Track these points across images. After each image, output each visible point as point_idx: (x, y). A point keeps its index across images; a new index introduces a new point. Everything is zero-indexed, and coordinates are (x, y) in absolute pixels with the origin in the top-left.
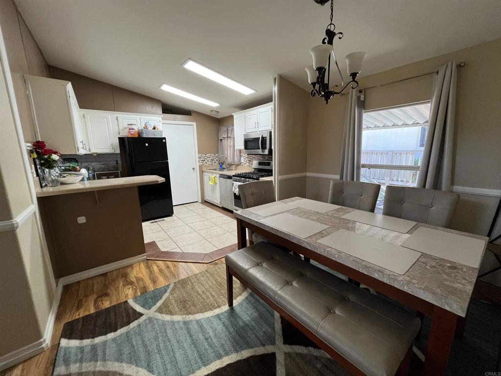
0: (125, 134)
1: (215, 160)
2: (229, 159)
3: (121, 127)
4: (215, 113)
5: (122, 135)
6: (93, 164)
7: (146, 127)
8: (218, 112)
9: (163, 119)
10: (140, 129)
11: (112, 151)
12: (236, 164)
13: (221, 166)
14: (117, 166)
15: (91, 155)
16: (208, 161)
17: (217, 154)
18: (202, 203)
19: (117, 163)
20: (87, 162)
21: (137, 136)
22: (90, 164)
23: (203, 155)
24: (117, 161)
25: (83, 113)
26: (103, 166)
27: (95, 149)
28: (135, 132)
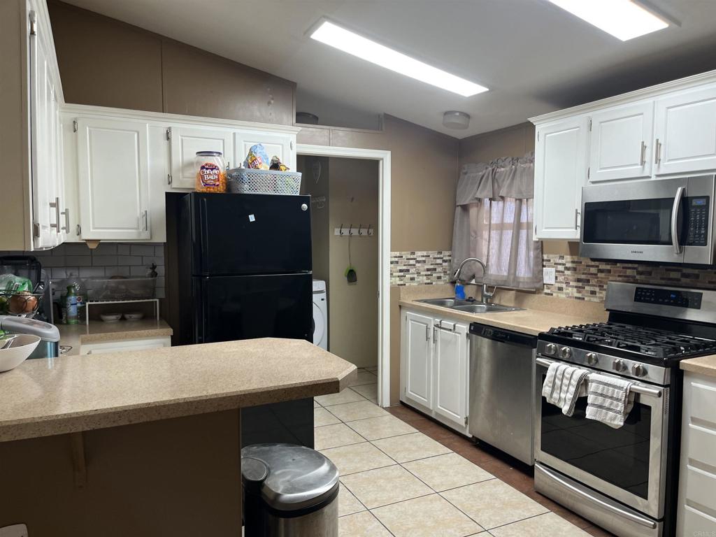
0: (186, 182)
1: (439, 269)
2: (493, 271)
3: (178, 159)
4: (460, 121)
5: (177, 187)
6: (85, 274)
7: (251, 162)
8: (468, 116)
9: (300, 140)
10: (232, 167)
11: (144, 236)
12: (521, 287)
13: (459, 291)
14: (154, 281)
15: (82, 246)
16: (418, 273)
17: (448, 253)
18: (391, 410)
19: (154, 274)
20: (66, 267)
21: (221, 189)
22: (75, 273)
23: (406, 255)
24: (154, 267)
25: (74, 116)
26: (113, 282)
27: (94, 228)
28: (216, 177)
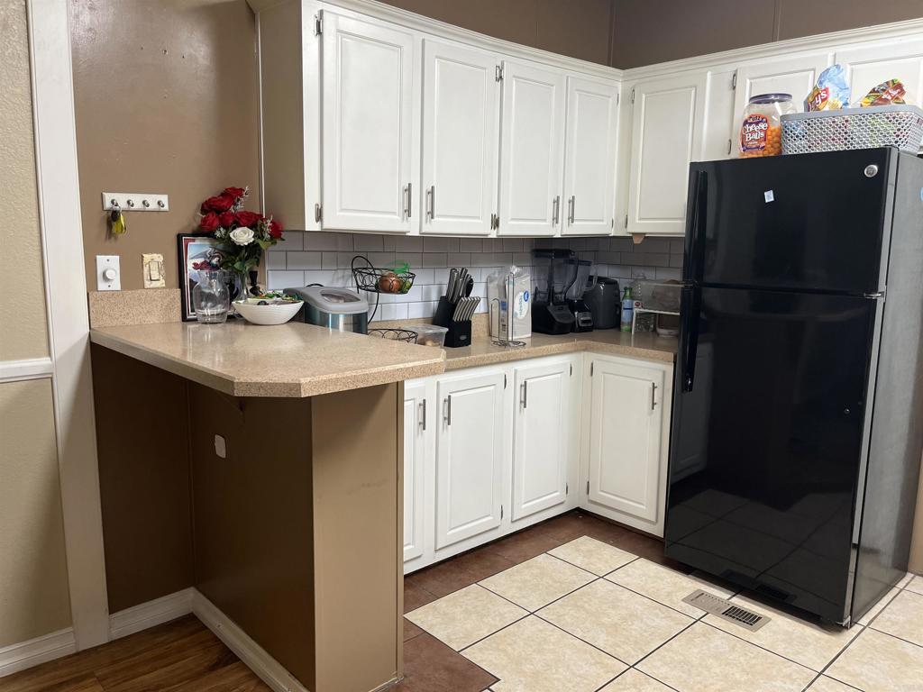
21: (769, 152)
27: (640, 219)
28: (763, 134)
